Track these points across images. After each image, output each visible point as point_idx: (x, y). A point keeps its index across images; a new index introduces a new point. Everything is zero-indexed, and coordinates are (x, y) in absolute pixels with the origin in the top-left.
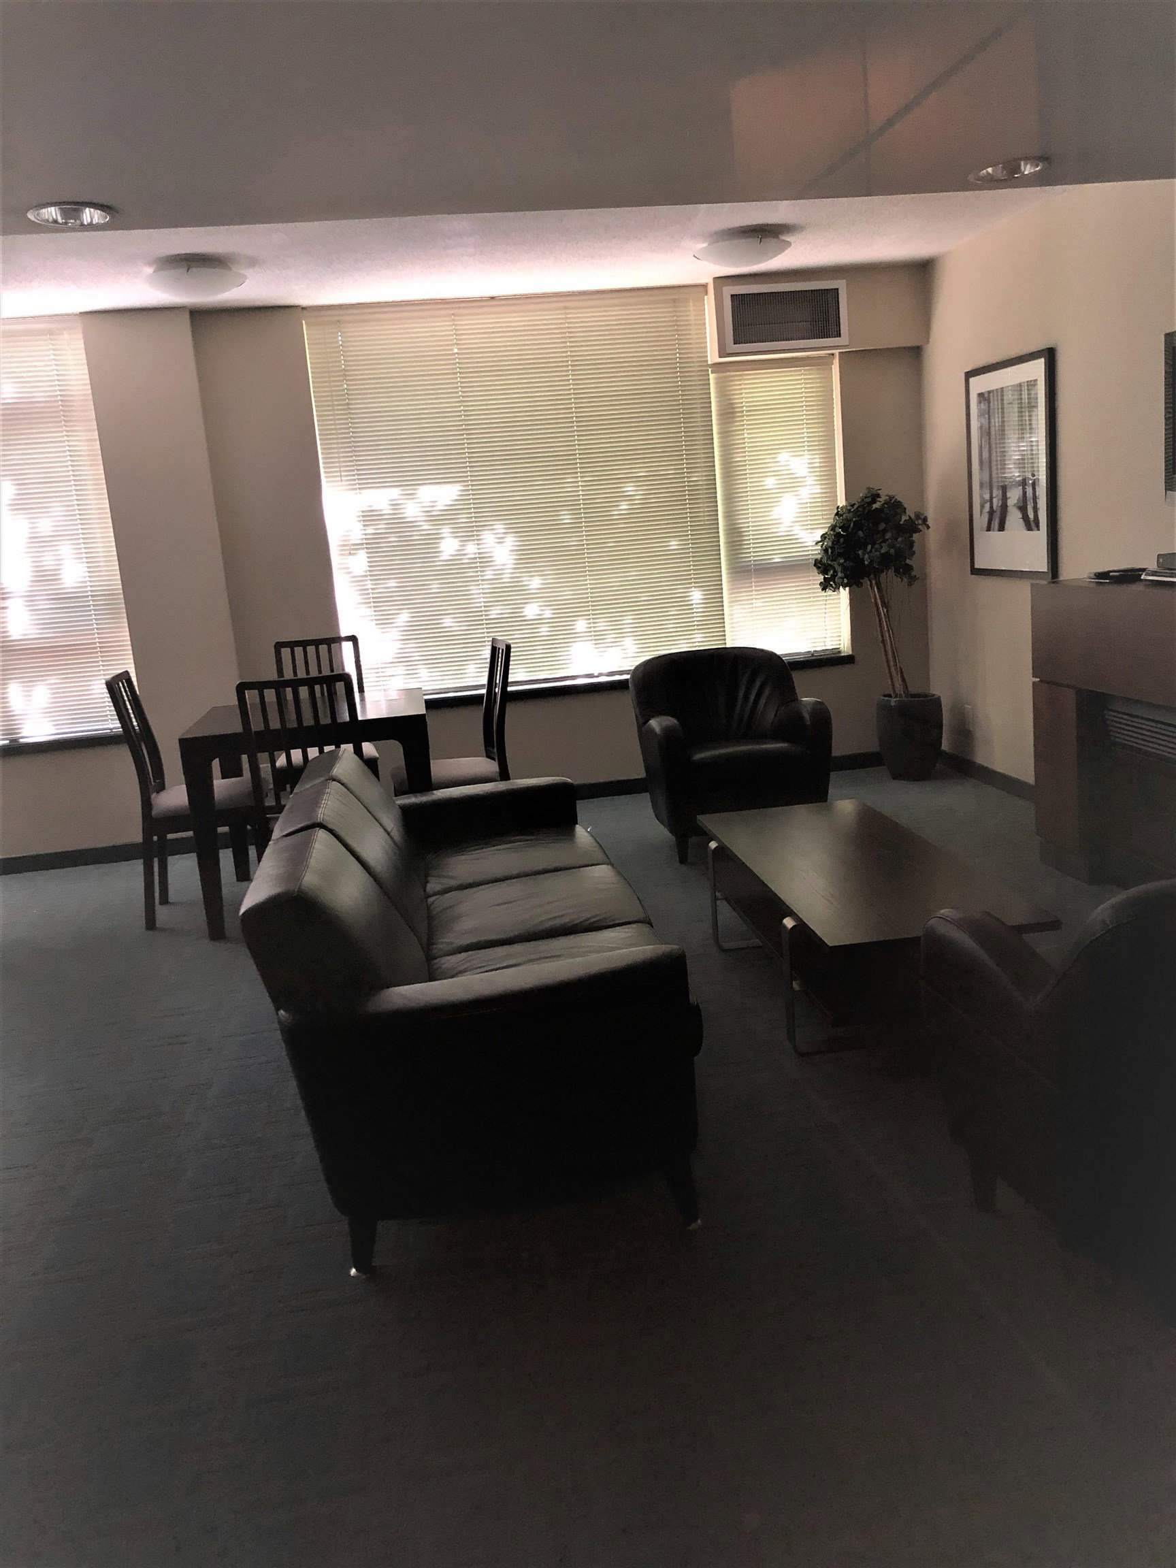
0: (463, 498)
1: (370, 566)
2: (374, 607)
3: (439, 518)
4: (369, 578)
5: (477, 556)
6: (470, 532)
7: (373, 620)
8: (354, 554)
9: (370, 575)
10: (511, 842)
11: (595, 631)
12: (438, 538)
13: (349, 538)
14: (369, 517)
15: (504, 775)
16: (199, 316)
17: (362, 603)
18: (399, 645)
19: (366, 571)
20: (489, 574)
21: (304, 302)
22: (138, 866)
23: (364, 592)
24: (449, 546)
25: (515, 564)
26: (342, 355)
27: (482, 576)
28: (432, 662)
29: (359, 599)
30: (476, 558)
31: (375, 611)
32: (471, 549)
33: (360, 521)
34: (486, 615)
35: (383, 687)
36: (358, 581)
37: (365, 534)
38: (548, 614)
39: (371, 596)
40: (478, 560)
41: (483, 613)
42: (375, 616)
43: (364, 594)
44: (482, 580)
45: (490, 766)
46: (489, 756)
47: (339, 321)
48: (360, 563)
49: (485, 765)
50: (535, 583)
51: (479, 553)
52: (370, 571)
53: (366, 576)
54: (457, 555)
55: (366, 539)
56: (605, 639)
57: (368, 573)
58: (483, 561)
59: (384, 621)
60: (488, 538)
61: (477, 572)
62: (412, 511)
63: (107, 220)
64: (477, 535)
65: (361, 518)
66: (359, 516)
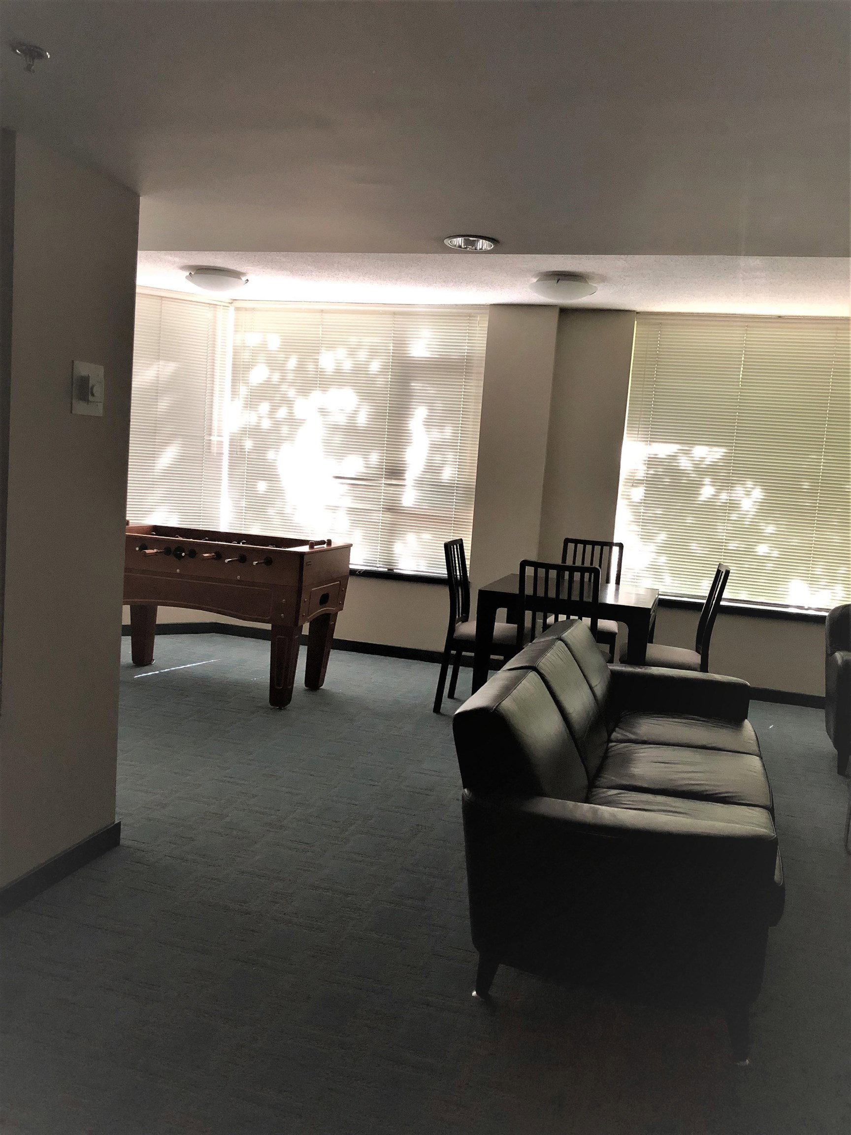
0: (726, 458)
1: (645, 497)
2: (642, 526)
3: (702, 470)
4: (643, 504)
5: (728, 501)
6: (725, 483)
7: (639, 535)
8: (636, 486)
9: (644, 503)
10: (687, 719)
11: (811, 574)
12: (701, 485)
13: (635, 475)
14: (652, 462)
15: (704, 667)
16: (565, 312)
17: (633, 521)
18: (654, 555)
19: (642, 500)
20: (734, 516)
21: (639, 308)
22: (437, 668)
23: (637, 514)
24: (707, 491)
25: (756, 512)
26: (658, 347)
27: (728, 516)
28: (675, 573)
29: (632, 518)
30: (727, 503)
31: (642, 529)
32: (724, 496)
33: (645, 464)
34: (725, 546)
35: (635, 584)
36: (634, 506)
37: (647, 474)
38: (775, 554)
39: (642, 517)
40: (728, 505)
41: (724, 544)
42: (642, 532)
43: (636, 515)
44: (728, 520)
45: (695, 658)
46: (697, 651)
47: (661, 323)
48: (638, 493)
49: (692, 656)
50: (770, 529)
51: (730, 500)
52: (645, 500)
53: (641, 503)
54: (712, 498)
55: (647, 477)
56: (818, 581)
57: (643, 501)
58: (732, 506)
59: (647, 537)
60: (739, 491)
61: (726, 513)
62: (684, 463)
63: (492, 247)
64: (731, 487)
65: (647, 462)
66: (645, 461)
